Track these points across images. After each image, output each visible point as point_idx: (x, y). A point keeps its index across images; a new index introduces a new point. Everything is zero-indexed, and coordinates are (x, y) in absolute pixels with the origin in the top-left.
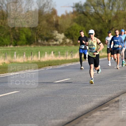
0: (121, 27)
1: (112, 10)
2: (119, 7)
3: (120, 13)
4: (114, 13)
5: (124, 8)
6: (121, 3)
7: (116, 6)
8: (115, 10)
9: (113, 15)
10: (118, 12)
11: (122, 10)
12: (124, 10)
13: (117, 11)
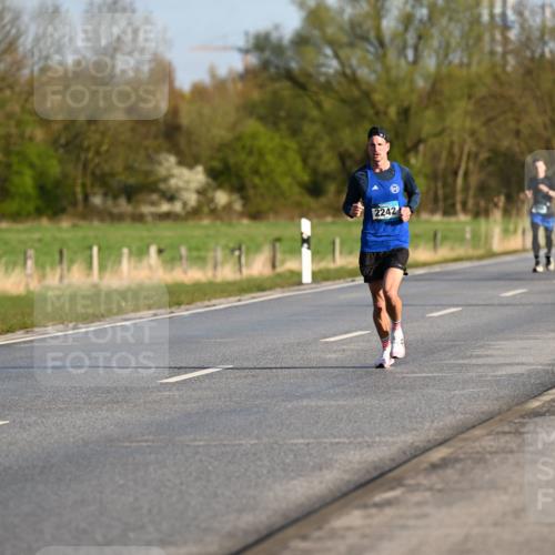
0: (455, 138)
1: (415, 62)
2: (446, 49)
3: (450, 77)
4: (426, 77)
5: (470, 56)
6: (457, 33)
7: (435, 43)
8: (430, 63)
9: (421, 83)
10: (444, 70)
11: (461, 65)
12: (469, 65)
13: (439, 65)
